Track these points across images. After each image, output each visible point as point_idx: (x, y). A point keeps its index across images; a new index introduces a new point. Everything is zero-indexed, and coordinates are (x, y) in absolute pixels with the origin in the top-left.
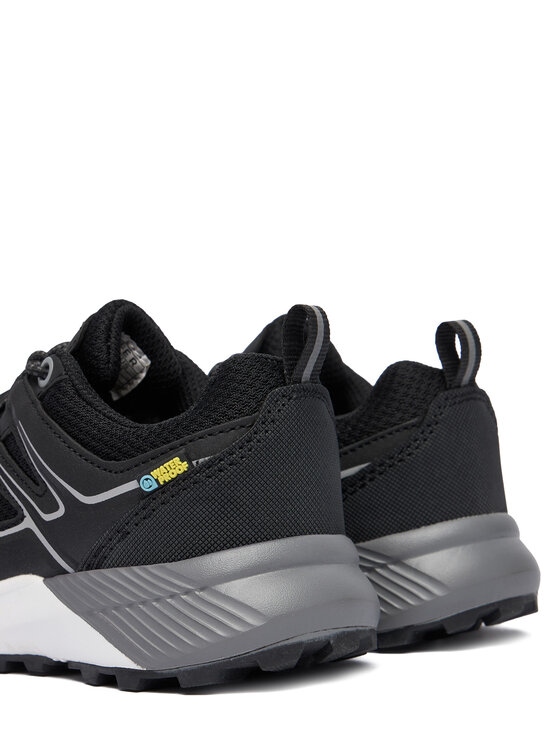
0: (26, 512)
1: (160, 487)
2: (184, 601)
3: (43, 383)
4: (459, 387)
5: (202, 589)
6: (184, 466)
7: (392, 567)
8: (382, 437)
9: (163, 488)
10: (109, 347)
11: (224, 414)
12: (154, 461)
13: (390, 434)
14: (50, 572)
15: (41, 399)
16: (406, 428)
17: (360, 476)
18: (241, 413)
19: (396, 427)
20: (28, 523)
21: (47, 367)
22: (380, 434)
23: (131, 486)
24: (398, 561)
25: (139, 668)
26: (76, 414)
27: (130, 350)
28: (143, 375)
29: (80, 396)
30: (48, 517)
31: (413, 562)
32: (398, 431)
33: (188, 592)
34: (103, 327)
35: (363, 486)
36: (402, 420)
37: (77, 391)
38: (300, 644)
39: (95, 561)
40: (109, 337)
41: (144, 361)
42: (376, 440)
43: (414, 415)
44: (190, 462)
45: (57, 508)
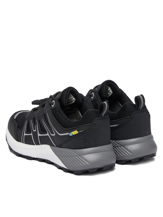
0: (48, 132)
1: (73, 135)
2: (76, 158)
3: (53, 106)
4: (139, 110)
5: (79, 156)
6: (78, 132)
7: (122, 147)
8: (122, 120)
9: (73, 136)
10: (66, 100)
11: (86, 123)
12: (72, 130)
13: (124, 119)
14: (51, 145)
15: (52, 110)
16: (127, 118)
17: (117, 127)
18: (89, 123)
19: (125, 118)
20: (48, 134)
21: (53, 102)
22: (121, 119)
23: (68, 134)
24: (123, 146)
25: (67, 168)
26: (58, 116)
27: (71, 96)
28: (74, 102)
29: (59, 112)
30: (52, 135)
31: (126, 147)
32: (125, 119)
33: (77, 156)
34: (65, 95)
35: (117, 129)
36: (127, 117)
37: (59, 111)
38: (97, 168)
39: (60, 146)
40: (66, 97)
41: (74, 99)
42: (120, 120)
43: (129, 116)
44: (79, 132)
45: (54, 134)
